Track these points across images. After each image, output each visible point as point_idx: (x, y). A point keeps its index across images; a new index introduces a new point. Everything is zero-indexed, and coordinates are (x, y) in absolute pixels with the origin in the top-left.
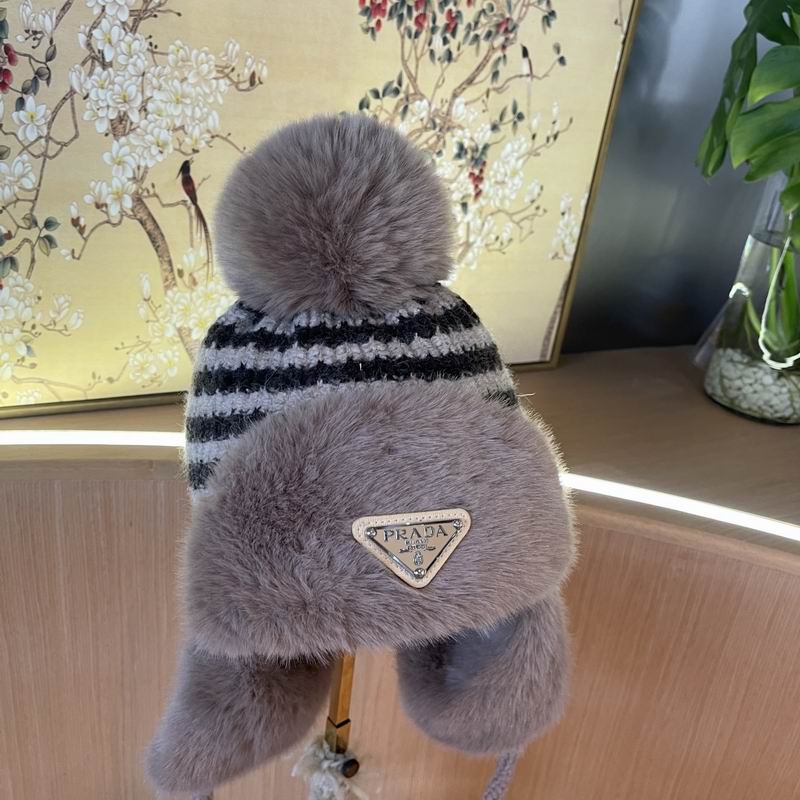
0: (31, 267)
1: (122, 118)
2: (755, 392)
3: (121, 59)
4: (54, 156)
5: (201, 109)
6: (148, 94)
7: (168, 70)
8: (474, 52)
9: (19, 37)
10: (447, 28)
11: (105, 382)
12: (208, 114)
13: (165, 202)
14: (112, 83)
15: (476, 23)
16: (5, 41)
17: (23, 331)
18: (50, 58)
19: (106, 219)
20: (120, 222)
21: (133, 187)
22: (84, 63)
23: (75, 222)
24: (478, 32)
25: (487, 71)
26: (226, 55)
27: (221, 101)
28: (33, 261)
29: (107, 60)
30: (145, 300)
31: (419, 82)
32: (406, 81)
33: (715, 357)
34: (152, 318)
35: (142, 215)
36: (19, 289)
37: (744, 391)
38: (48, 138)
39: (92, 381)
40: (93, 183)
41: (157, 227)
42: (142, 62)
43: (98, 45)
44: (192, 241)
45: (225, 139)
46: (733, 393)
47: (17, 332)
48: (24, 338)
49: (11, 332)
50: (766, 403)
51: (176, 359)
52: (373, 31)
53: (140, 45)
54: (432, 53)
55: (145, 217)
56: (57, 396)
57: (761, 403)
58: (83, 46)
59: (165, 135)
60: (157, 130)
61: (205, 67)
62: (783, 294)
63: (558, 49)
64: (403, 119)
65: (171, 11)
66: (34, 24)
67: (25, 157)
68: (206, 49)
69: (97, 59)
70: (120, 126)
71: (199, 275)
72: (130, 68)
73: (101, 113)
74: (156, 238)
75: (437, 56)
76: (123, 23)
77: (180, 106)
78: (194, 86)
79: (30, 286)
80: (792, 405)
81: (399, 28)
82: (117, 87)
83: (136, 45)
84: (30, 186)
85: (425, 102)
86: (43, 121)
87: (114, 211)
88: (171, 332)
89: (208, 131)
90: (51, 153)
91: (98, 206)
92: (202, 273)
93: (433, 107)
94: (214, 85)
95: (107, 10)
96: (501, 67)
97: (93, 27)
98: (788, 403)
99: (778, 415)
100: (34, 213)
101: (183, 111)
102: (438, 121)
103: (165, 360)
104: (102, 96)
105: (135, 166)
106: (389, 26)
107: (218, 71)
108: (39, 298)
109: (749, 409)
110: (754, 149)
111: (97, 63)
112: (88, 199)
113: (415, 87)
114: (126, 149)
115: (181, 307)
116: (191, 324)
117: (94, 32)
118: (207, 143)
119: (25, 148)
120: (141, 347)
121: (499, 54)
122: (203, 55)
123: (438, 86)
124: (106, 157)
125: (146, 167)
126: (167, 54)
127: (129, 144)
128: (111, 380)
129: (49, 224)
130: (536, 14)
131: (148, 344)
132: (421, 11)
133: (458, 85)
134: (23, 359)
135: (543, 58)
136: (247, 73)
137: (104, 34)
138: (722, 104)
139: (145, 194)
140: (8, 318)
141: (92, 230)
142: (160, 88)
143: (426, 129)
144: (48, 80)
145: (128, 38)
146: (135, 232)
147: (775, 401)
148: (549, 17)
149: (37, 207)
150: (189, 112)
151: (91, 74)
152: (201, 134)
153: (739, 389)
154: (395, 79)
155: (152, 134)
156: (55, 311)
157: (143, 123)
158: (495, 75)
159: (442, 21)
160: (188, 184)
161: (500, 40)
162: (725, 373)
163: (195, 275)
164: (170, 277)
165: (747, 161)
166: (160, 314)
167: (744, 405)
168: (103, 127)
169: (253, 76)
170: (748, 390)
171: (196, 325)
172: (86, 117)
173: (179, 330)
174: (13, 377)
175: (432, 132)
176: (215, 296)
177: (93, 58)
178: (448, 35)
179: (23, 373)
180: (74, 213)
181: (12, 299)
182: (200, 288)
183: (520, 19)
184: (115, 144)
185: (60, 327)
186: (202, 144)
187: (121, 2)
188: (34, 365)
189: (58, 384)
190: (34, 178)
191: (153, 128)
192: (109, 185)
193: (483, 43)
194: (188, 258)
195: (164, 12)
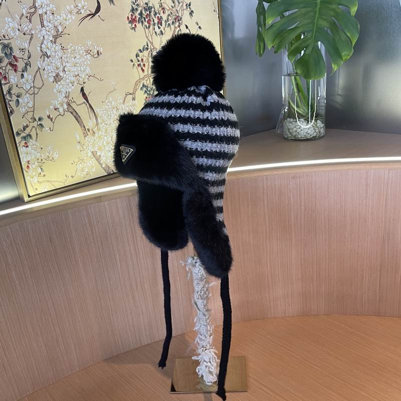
0: (37, 137)
1: (57, 75)
3: (53, 54)
5: (83, 67)
6: (64, 65)
7: (69, 55)
8: (170, 30)
9: (17, 52)
10: (158, 22)
12: (86, 68)
13: (78, 104)
14: (52, 63)
15: (168, 20)
16: (13, 54)
17: (38, 162)
18: (29, 58)
19: (59, 113)
20: (64, 114)
21: (66, 100)
22: (41, 57)
23: (49, 117)
24: (169, 22)
26: (87, 46)
27: (89, 63)
28: (37, 134)
29: (48, 55)
30: (78, 143)
31: (154, 44)
32: (149, 44)
33: (284, 123)
34: (82, 149)
35: (71, 110)
36: (35, 146)
37: (298, 131)
38: (34, 87)
39: (66, 179)
40: (52, 101)
41: (77, 114)
42: (60, 54)
43: (45, 50)
44: (90, 117)
45: (93, 76)
46: (294, 134)
47: (36, 163)
48: (40, 165)
49: (34, 164)
51: (94, 164)
52: (134, 29)
53: (58, 48)
54: (155, 32)
56: (55, 187)
57: (305, 134)
58: (40, 51)
59: (73, 79)
60: (70, 77)
61: (81, 52)
62: (300, 93)
63: (197, 24)
65: (66, 34)
66: (22, 47)
67: (28, 95)
68: (80, 45)
69: (45, 55)
70: (57, 78)
71: (95, 129)
72: (57, 56)
73: (50, 75)
74: (77, 118)
75: (158, 34)
76: (51, 41)
77: (76, 67)
78: (79, 59)
79: (38, 144)
80: (315, 131)
81: (142, 26)
82: (54, 64)
83: (57, 48)
84: (31, 106)
86: (31, 81)
87: (61, 110)
88: (90, 154)
89: (87, 75)
90: (36, 92)
92: (96, 128)
94: (86, 58)
95: (45, 37)
97: (42, 44)
98: (314, 131)
99: (312, 136)
100: (34, 116)
101: (77, 69)
103: (90, 166)
104: (49, 68)
105: (65, 92)
106: (139, 25)
107: (86, 52)
108: (42, 148)
109: (302, 137)
110: (273, 41)
111: (45, 57)
112: (52, 107)
114: (61, 86)
115: (91, 143)
117: (43, 46)
118: (88, 79)
119: (27, 92)
120: (81, 161)
121: (178, 29)
122: (80, 47)
124: (55, 90)
125: (69, 92)
126: (68, 49)
127: (61, 84)
128: (72, 177)
129: (40, 119)
130: (187, 13)
132: (148, 19)
134: (40, 173)
136: (96, 51)
137: (46, 46)
138: (259, 30)
139: (70, 102)
140: (32, 158)
141: (55, 119)
142: (68, 62)
144: (30, 66)
145: (54, 46)
146: (69, 117)
147: (309, 131)
148: (191, 13)
149: (35, 113)
150: (80, 70)
151: (44, 61)
152: (85, 76)
153: (296, 131)
154: (146, 44)
155: (68, 79)
156: (48, 153)
157: (65, 75)
159: (156, 21)
160: (84, 95)
161: (177, 24)
162: (289, 128)
163: (94, 130)
164: (85, 132)
165: (273, 47)
166: (85, 147)
167: (299, 136)
168: (52, 79)
169: (98, 51)
171: (98, 149)
172: (45, 77)
173: (92, 152)
174: (38, 181)
176: (102, 137)
178: (159, 25)
179: (41, 179)
180: (48, 113)
181: (32, 150)
182: (96, 135)
183: (182, 15)
184: (57, 85)
185: (51, 158)
186: (86, 80)
187: (49, 33)
188: (44, 175)
189: (54, 182)
190: (32, 103)
191: (68, 77)
192: (58, 101)
193: (172, 26)
194: (90, 123)
195: (64, 34)
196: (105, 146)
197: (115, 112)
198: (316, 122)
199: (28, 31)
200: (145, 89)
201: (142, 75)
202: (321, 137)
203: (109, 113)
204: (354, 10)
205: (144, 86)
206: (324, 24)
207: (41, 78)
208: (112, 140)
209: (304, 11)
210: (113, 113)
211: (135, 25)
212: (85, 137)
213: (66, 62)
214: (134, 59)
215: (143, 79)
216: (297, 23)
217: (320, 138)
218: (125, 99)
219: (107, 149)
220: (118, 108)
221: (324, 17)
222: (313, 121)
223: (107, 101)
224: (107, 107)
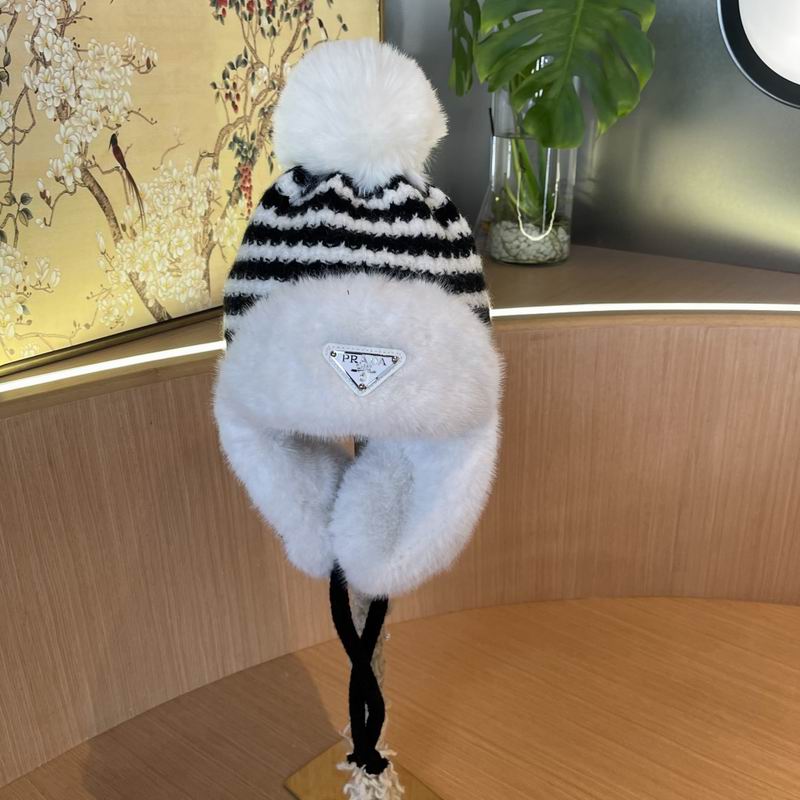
0: (16, 238)
1: (64, 105)
2: (529, 245)
3: (57, 58)
4: (20, 142)
5: (117, 91)
6: (79, 83)
7: (89, 62)
8: (289, 27)
10: (268, 9)
11: (84, 328)
12: (123, 94)
13: (104, 170)
14: (53, 78)
15: (286, 5)
17: (18, 294)
18: (7, 64)
19: (64, 189)
20: (75, 190)
21: (80, 161)
22: (31, 64)
23: (43, 195)
24: (289, 11)
25: (300, 41)
26: (127, 46)
27: (129, 83)
28: (17, 231)
29: (47, 60)
30: (103, 253)
31: (258, 53)
32: (250, 54)
33: (494, 231)
34: (109, 268)
36: (10, 258)
37: (521, 247)
38: (14, 128)
39: (74, 330)
40: (51, 161)
41: (102, 191)
42: (71, 59)
43: (40, 50)
44: (127, 199)
45: (138, 113)
46: (514, 251)
47: (13, 295)
48: (20, 300)
49: (9, 296)
50: (538, 251)
51: (131, 301)
52: (221, 18)
53: (68, 46)
54: (262, 29)
55: (92, 185)
56: (50, 347)
57: (534, 253)
58: (29, 51)
59: (95, 115)
60: (89, 112)
61: (114, 58)
62: (526, 173)
63: (340, 19)
64: (253, 83)
65: (85, 17)
68: (113, 43)
69: (40, 60)
71: (137, 227)
72: (64, 65)
73: (49, 103)
74: (102, 200)
75: (266, 32)
76: (54, 30)
77: (102, 90)
78: (109, 73)
79: (18, 254)
80: (554, 249)
81: (238, 13)
82: (57, 81)
83: (65, 46)
84: (6, 169)
85: (265, 69)
86: (9, 115)
87: (69, 182)
88: (124, 278)
89: (125, 109)
90: (17, 140)
91: (58, 179)
92: (139, 225)
93: (271, 72)
94: (123, 72)
95: (42, 21)
96: (308, 36)
97: (34, 36)
98: (551, 247)
99: (548, 258)
100: (13, 192)
101: (105, 95)
102: (276, 82)
103: (123, 302)
104: (48, 89)
105: (78, 143)
106: (231, 12)
107: (125, 60)
108: (26, 263)
109: (528, 259)
110: (491, 67)
111: (40, 64)
112: (50, 174)
113: (256, 57)
114: (70, 130)
115: (128, 256)
116: (137, 269)
117: (36, 39)
118: (126, 118)
120: (104, 295)
121: (304, 26)
122: (111, 49)
123: (271, 56)
124: (57, 138)
125: (87, 143)
126: (87, 51)
127: (71, 126)
128: (87, 326)
129: (25, 199)
131: (109, 290)
133: (283, 52)
134: (21, 317)
135: (332, 25)
136: (144, 59)
137: (42, 40)
139: (89, 165)
140: (5, 284)
141: (56, 200)
142: (86, 78)
143: (269, 89)
144: (8, 80)
145: (59, 41)
146: (86, 197)
147: (543, 249)
149: (14, 186)
150: (109, 95)
151: (37, 72)
152: (120, 111)
153: (518, 247)
154: (242, 52)
155: (86, 115)
156: (39, 273)
157: (80, 106)
158: (306, 42)
159: (264, 5)
160: (118, 154)
161: (303, 16)
162: (506, 239)
163: (134, 227)
164: (117, 232)
165: (487, 79)
166: (115, 264)
167: (524, 257)
168: (51, 114)
169: (148, 60)
170: (523, 245)
171: (141, 270)
172: (39, 108)
173: (130, 275)
174: (16, 334)
175: (273, 91)
176: (150, 242)
177: (38, 60)
178: (270, 16)
179: (23, 330)
180: (41, 187)
181: (6, 267)
182: (139, 238)
184: (62, 127)
185: (44, 286)
186: (122, 120)
187: (50, 14)
188: (30, 322)
189: (50, 336)
190: (8, 162)
191: (87, 111)
192: (63, 161)
193: (293, 19)
194: (127, 214)
195: (80, 18)
196: (154, 262)
197: (177, 191)
198: (557, 231)
199: (8, 6)
200: (237, 146)
201: (233, 116)
202: (565, 260)
203: (166, 193)
204: (647, 21)
205: (236, 139)
206: (588, 43)
207: (30, 109)
208: (169, 249)
209: (553, 13)
210: (174, 194)
211: (224, 10)
212: (116, 241)
213: (82, 78)
214: (219, 81)
215: (234, 125)
216: (539, 36)
217: (562, 261)
218: (198, 164)
219: (159, 269)
220: (185, 183)
221: (590, 30)
222: (550, 228)
223: (162, 167)
224: (162, 180)
